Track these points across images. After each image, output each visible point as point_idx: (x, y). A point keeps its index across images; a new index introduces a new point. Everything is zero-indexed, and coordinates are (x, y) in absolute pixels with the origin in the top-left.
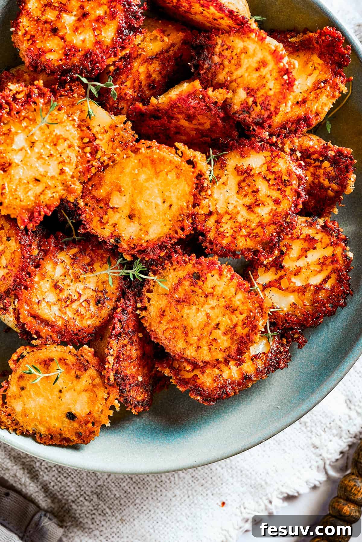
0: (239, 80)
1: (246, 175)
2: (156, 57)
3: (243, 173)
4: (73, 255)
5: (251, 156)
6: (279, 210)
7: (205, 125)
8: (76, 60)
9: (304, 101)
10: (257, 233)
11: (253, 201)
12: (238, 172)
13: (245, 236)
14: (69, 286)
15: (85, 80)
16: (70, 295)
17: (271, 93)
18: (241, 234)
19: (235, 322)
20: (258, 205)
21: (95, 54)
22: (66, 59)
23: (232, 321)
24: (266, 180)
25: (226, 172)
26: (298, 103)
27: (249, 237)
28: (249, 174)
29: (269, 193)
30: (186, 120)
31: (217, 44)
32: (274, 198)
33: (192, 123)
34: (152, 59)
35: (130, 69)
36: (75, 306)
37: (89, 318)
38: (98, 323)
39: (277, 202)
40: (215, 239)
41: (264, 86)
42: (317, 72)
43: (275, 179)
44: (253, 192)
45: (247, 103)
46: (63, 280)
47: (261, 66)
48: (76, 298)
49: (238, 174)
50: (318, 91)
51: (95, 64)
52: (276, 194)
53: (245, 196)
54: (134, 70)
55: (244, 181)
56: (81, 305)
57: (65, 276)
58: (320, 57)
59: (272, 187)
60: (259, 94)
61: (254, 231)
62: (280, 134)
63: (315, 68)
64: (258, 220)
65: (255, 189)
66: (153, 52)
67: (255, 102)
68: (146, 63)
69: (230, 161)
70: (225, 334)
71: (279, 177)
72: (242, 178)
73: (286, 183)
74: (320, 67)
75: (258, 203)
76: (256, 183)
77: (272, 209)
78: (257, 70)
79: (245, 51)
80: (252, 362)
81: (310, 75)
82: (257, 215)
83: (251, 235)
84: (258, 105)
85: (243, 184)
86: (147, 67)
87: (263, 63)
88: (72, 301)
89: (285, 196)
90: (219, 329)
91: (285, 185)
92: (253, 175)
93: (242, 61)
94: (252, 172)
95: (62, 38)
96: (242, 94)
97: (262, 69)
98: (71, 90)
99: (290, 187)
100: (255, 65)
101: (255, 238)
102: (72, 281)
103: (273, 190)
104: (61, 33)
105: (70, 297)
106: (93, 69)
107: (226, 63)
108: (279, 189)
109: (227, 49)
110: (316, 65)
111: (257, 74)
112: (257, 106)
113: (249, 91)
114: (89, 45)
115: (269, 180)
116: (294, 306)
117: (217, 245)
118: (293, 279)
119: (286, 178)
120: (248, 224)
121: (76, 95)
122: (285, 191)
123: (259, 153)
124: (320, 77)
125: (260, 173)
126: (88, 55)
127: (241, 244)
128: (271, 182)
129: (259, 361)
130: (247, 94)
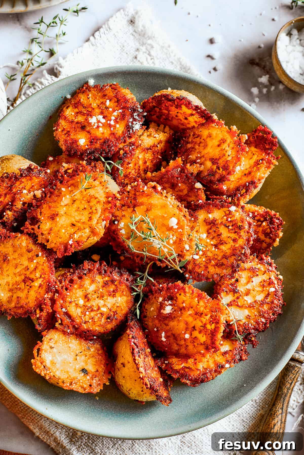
0: (206, 156)
1: (212, 224)
2: (150, 149)
3: (210, 224)
4: (106, 281)
5: (215, 212)
6: (237, 246)
7: (184, 191)
8: (98, 145)
9: (250, 173)
10: (223, 263)
11: (219, 242)
12: (206, 223)
13: (214, 266)
14: (95, 299)
15: (103, 160)
16: (93, 306)
17: (229, 158)
18: (211, 264)
19: (204, 322)
20: (222, 244)
21: (111, 141)
22: (91, 145)
23: (202, 322)
24: (226, 227)
25: (198, 224)
26: (245, 175)
27: (217, 266)
28: (214, 223)
29: (229, 235)
30: (171, 188)
31: (190, 135)
32: (232, 238)
33: (175, 190)
34: (148, 149)
35: (134, 155)
36: (93, 314)
37: (98, 326)
38: (102, 331)
39: (235, 240)
40: (194, 268)
41: (224, 155)
42: (256, 156)
43: (232, 226)
44: (218, 235)
45: (212, 169)
46: (93, 294)
47: (221, 143)
48: (96, 309)
49: (207, 225)
50: (259, 166)
51: (111, 148)
52: (233, 236)
53: (213, 239)
54: (136, 155)
55: (211, 229)
56: (97, 315)
57: (95, 293)
58: (256, 147)
59: (231, 231)
60: (220, 161)
61: (221, 262)
62: (236, 194)
63: (254, 154)
64: (222, 254)
65: (219, 234)
66: (148, 144)
67: (218, 168)
68: (144, 152)
69: (200, 216)
70: (200, 332)
71: (235, 224)
72: (209, 226)
73: (240, 228)
74: (257, 153)
75: (222, 243)
76: (220, 229)
77: (232, 246)
78: (219, 146)
79: (210, 136)
80: (223, 356)
81: (251, 158)
82: (221, 251)
83: (219, 264)
84: (221, 168)
85: (210, 231)
86: (144, 155)
87: (223, 141)
88: (92, 310)
89: (240, 236)
90: (196, 330)
91: (239, 229)
92: (217, 224)
93: (208, 143)
94: (217, 222)
95: (89, 132)
96: (209, 164)
97: (222, 145)
98: (95, 166)
99: (243, 230)
100: (217, 143)
101: (221, 266)
102: (98, 297)
103: (232, 233)
104: (88, 129)
105: (92, 307)
106: (110, 151)
107: (197, 147)
108: (235, 232)
109: (197, 137)
110: (254, 152)
111: (219, 149)
112: (219, 170)
113: (213, 161)
114: (107, 135)
115: (229, 226)
116: (248, 317)
117: (194, 273)
118: (246, 298)
119: (241, 224)
120: (216, 257)
121: (98, 170)
122: (240, 233)
123: (220, 209)
124: (258, 158)
125: (222, 223)
126: (106, 141)
127: (212, 271)
128: (230, 227)
129: (227, 355)
130: (212, 162)
